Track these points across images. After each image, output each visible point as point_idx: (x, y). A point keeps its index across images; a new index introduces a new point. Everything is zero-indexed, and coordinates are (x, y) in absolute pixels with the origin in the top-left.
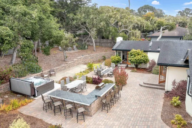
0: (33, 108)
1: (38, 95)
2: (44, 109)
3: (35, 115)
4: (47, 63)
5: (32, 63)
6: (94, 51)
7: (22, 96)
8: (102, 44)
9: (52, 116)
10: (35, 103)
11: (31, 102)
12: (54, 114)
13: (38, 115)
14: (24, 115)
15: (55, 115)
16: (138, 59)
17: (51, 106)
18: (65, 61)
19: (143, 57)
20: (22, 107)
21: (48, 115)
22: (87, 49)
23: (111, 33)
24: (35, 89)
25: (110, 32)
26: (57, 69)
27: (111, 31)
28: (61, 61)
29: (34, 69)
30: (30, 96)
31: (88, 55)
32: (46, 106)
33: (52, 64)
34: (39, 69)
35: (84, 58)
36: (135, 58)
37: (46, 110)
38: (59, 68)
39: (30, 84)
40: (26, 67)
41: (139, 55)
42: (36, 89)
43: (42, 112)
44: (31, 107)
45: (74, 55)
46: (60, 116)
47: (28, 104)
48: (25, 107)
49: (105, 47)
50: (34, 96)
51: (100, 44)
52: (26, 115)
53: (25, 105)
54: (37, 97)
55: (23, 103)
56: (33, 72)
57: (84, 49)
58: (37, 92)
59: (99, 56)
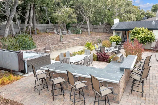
0: (19, 87)
1: (29, 72)
2: (36, 90)
3: (20, 99)
4: (42, 42)
5: (25, 38)
6: (89, 35)
7: (7, 72)
8: (96, 30)
9: (48, 100)
10: (23, 80)
11: (17, 80)
12: (52, 98)
13: (25, 98)
14: (2, 98)
15: (54, 100)
16: (144, 37)
17: (47, 86)
18: (61, 41)
19: (149, 34)
20: (3, 87)
21: (42, 100)
22: (81, 33)
23: (107, 17)
24: (24, 63)
25: (105, 15)
26: (52, 47)
27: (107, 14)
28: (57, 41)
29: (27, 44)
30: (17, 72)
31: (84, 38)
32: (39, 85)
33: (47, 43)
34: (33, 45)
35: (80, 39)
36: (140, 36)
37: (39, 90)
38: (55, 47)
39: (18, 54)
40: (17, 42)
41: (143, 33)
42: (26, 62)
43: (32, 95)
44: (16, 86)
45: (69, 38)
46: (63, 102)
47: (13, 83)
48: (7, 87)
49: (99, 32)
50: (23, 72)
51: (94, 30)
52: (5, 99)
53: (8, 84)
54: (27, 73)
55: (5, 81)
56: (25, 47)
57: (79, 34)
58: (28, 66)
59: (94, 39)
